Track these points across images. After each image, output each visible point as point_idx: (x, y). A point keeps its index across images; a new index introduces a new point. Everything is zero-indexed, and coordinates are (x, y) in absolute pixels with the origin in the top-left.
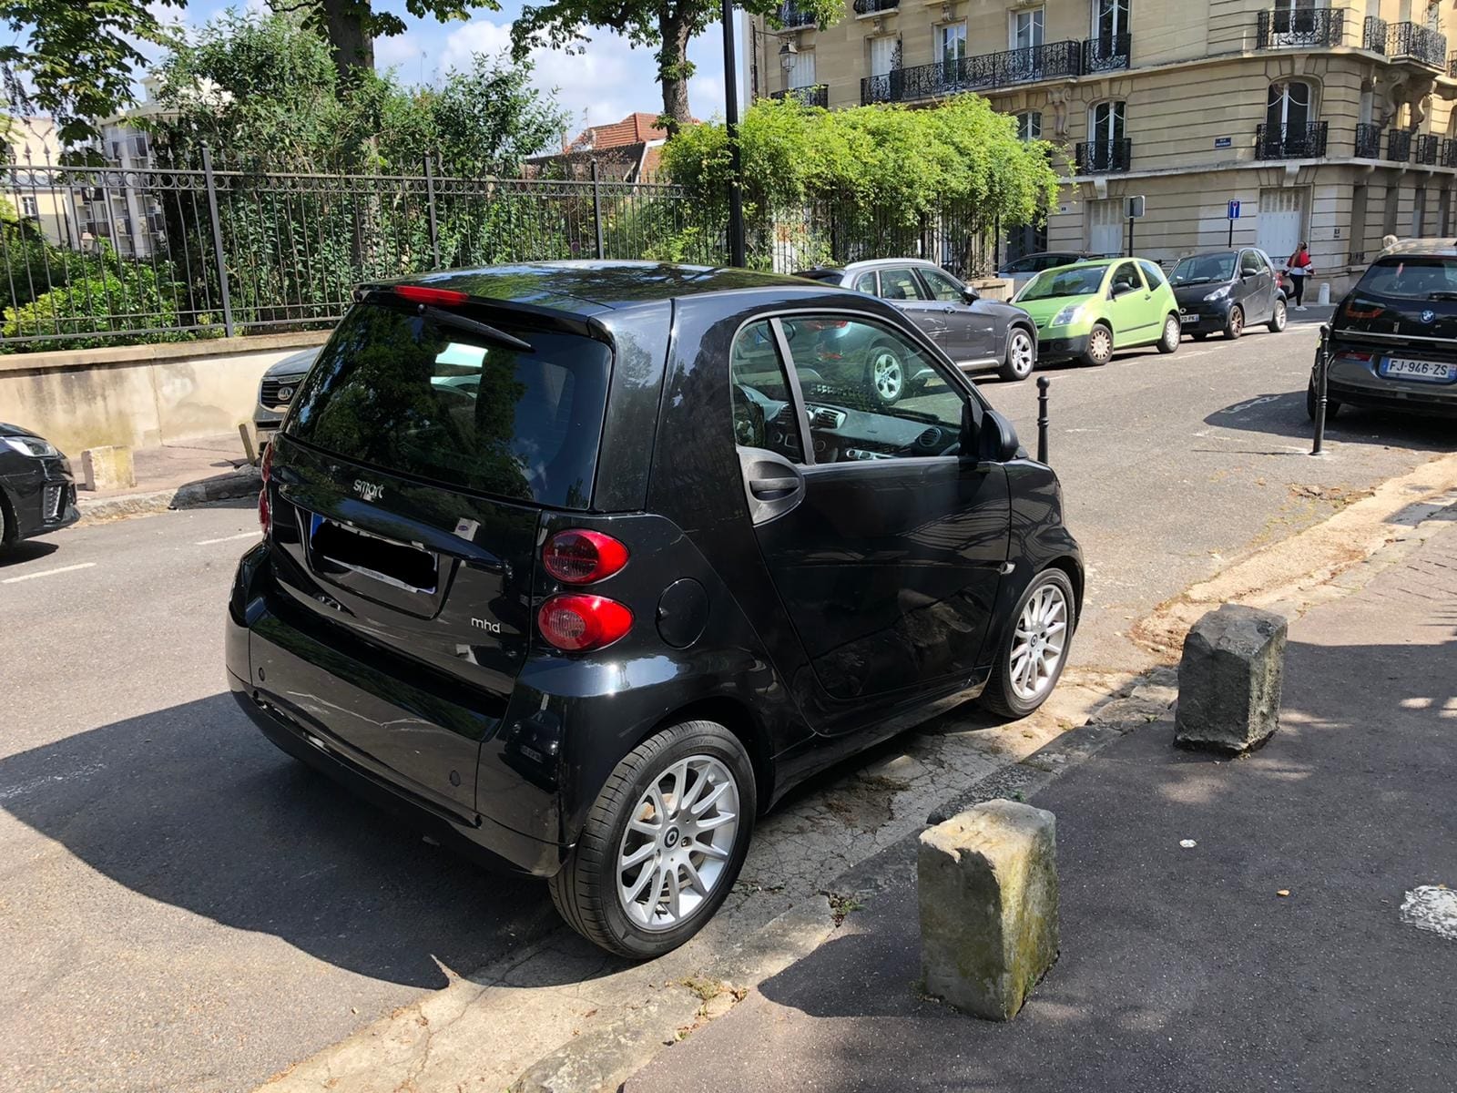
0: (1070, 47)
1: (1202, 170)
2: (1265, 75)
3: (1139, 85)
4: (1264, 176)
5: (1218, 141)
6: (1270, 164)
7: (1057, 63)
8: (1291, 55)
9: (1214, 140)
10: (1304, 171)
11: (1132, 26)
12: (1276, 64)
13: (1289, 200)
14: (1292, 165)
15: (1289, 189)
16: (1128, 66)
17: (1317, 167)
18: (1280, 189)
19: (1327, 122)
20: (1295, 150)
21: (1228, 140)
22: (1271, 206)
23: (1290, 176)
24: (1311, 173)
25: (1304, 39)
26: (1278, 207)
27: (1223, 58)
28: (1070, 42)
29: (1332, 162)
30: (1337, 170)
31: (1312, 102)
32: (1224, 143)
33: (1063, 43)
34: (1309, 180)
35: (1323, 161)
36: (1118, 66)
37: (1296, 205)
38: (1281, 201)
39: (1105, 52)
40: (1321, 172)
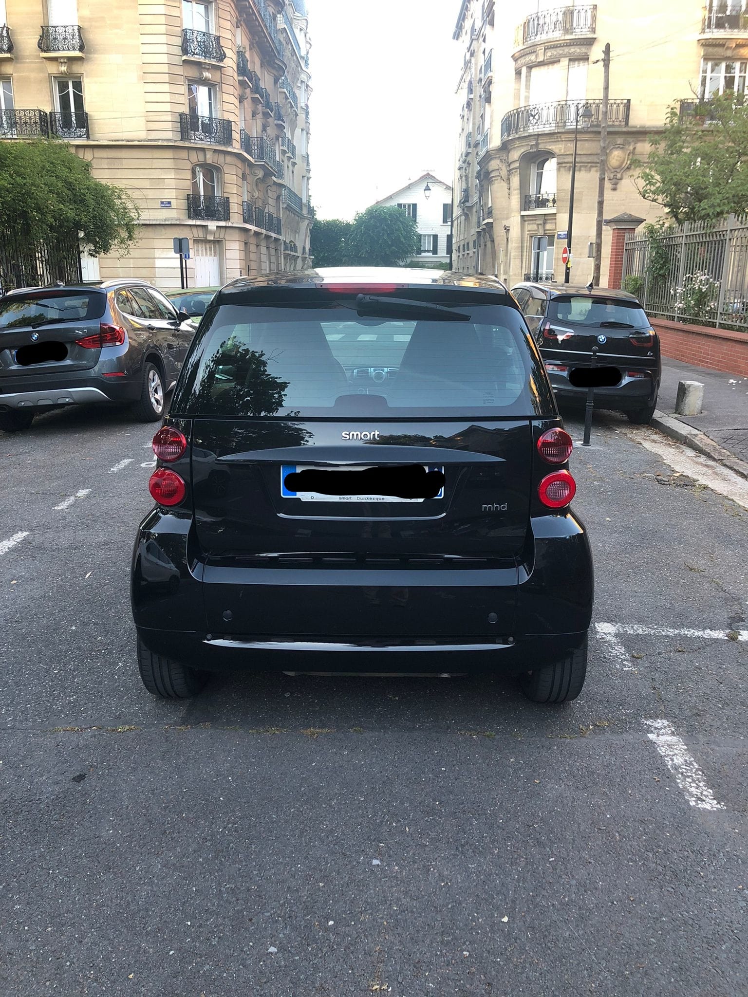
0: (40, 114)
1: (154, 223)
2: (189, 159)
3: (99, 153)
4: (195, 230)
5: (162, 203)
6: (199, 223)
7: (31, 126)
8: (204, 148)
9: (160, 200)
10: (219, 229)
11: (87, 108)
12: (194, 152)
13: (210, 250)
14: (212, 225)
15: (210, 241)
16: (88, 138)
17: (226, 227)
18: (206, 241)
19: (229, 198)
20: (211, 214)
21: (169, 203)
22: (200, 252)
23: (211, 232)
24: (223, 231)
25: (210, 138)
26: (204, 254)
27: (159, 143)
28: (40, 111)
29: (235, 225)
30: (237, 231)
31: (218, 182)
32: (166, 205)
33: (34, 110)
34: (222, 236)
35: (230, 224)
36: (80, 136)
37: (215, 252)
38: (206, 249)
39: (67, 123)
40: (228, 230)
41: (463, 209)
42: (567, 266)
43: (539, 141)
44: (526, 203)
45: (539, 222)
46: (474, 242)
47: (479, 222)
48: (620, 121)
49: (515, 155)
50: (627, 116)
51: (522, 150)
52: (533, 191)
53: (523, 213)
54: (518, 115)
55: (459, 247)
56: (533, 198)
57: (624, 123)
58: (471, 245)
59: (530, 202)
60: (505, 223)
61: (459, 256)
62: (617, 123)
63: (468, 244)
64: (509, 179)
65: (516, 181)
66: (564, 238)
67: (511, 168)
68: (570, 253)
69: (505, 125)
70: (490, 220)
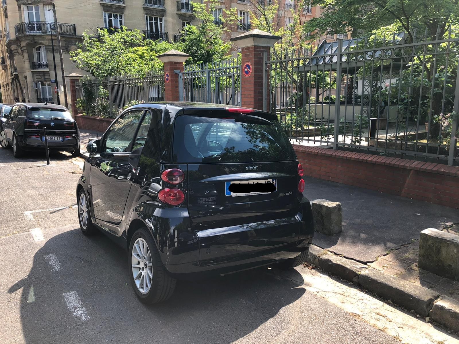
41: (3, 67)
42: (57, 95)
43: (35, 38)
44: (33, 66)
45: (42, 75)
46: (11, 83)
47: (12, 74)
48: (72, 33)
49: (23, 44)
50: (75, 31)
51: (27, 42)
52: (36, 60)
53: (32, 70)
54: (22, 25)
55: (4, 85)
56: (37, 64)
57: (74, 34)
58: (10, 84)
59: (35, 65)
60: (25, 75)
61: (4, 90)
62: (71, 34)
63: (8, 84)
64: (23, 54)
65: (26, 55)
66: (54, 82)
67: (23, 49)
68: (58, 89)
69: (16, 29)
70: (17, 73)
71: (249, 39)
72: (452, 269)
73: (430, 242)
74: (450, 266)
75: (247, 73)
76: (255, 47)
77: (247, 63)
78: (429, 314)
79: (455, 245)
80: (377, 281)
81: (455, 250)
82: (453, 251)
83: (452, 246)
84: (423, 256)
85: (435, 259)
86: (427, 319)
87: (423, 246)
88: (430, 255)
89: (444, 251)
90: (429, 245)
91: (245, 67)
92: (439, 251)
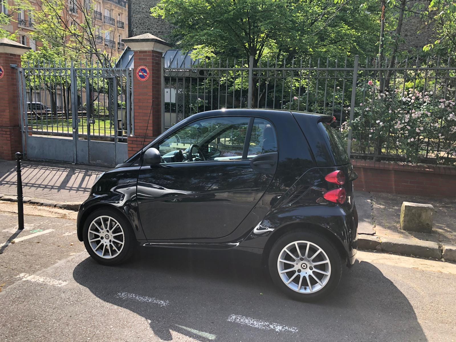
71: (149, 43)
72: (429, 226)
73: (413, 211)
74: (428, 224)
75: (142, 77)
76: (153, 51)
77: (142, 67)
78: (442, 256)
79: (431, 210)
80: (398, 244)
81: (432, 213)
82: (430, 214)
83: (430, 211)
84: (408, 222)
85: (417, 222)
86: (443, 259)
87: (408, 215)
88: (413, 220)
89: (424, 216)
90: (413, 213)
91: (139, 71)
92: (420, 216)
